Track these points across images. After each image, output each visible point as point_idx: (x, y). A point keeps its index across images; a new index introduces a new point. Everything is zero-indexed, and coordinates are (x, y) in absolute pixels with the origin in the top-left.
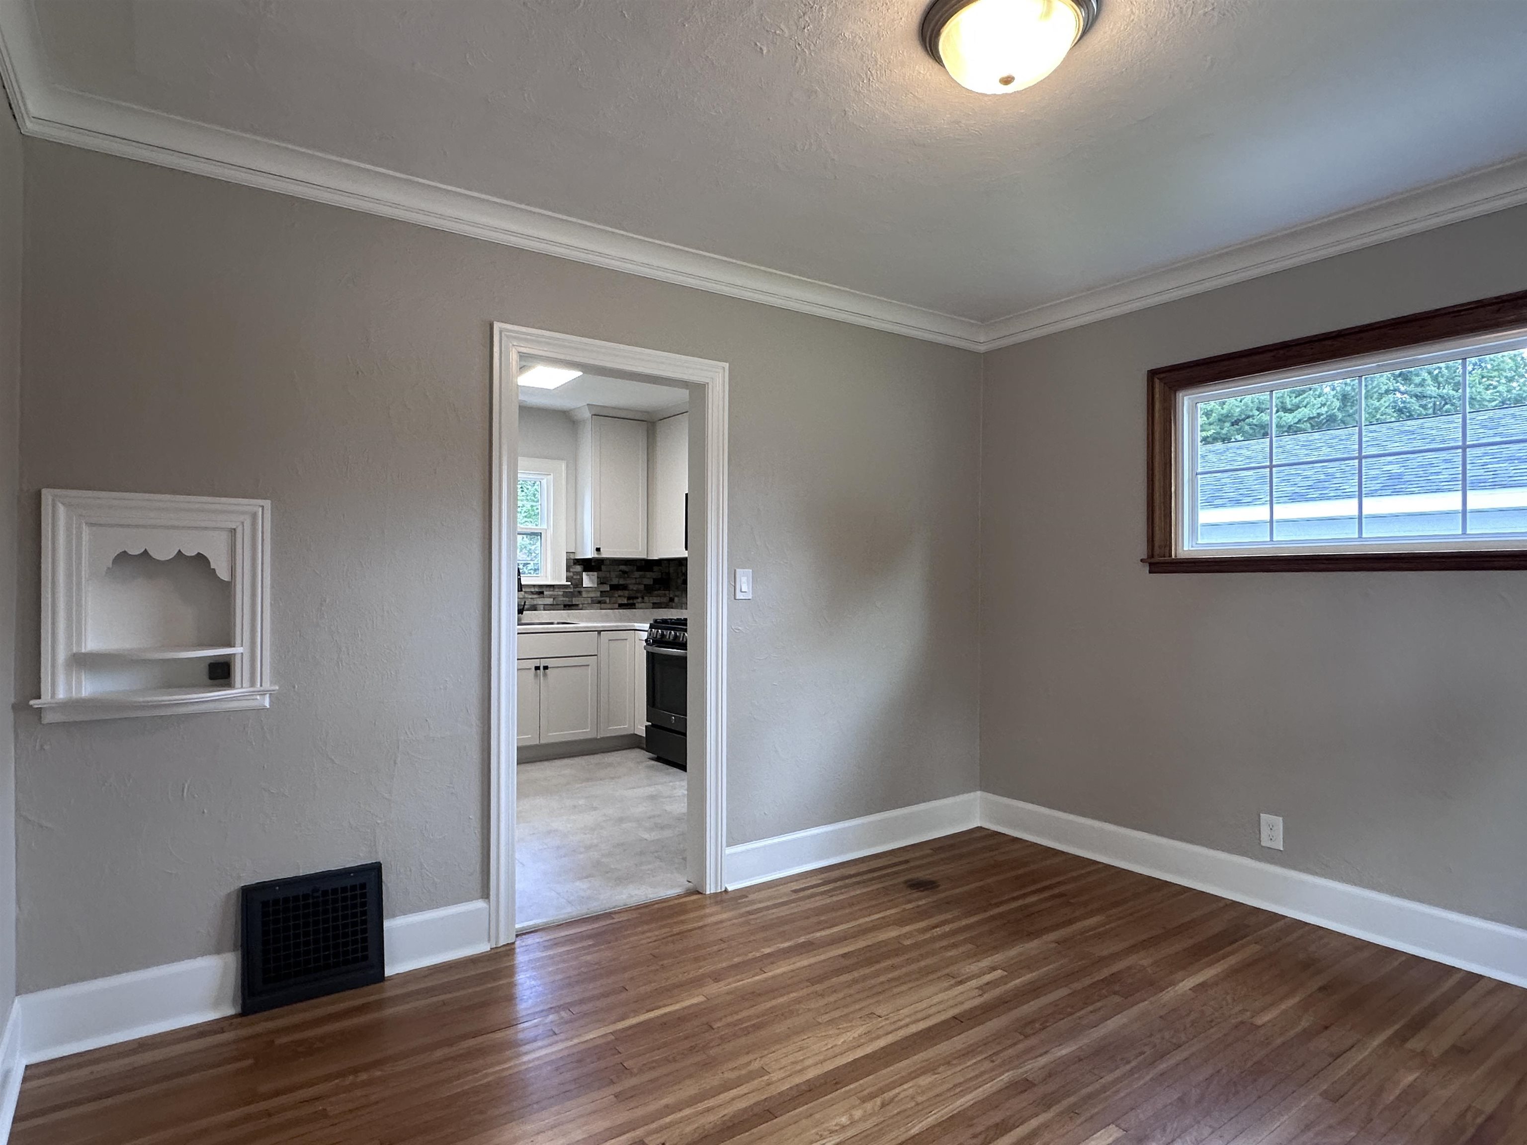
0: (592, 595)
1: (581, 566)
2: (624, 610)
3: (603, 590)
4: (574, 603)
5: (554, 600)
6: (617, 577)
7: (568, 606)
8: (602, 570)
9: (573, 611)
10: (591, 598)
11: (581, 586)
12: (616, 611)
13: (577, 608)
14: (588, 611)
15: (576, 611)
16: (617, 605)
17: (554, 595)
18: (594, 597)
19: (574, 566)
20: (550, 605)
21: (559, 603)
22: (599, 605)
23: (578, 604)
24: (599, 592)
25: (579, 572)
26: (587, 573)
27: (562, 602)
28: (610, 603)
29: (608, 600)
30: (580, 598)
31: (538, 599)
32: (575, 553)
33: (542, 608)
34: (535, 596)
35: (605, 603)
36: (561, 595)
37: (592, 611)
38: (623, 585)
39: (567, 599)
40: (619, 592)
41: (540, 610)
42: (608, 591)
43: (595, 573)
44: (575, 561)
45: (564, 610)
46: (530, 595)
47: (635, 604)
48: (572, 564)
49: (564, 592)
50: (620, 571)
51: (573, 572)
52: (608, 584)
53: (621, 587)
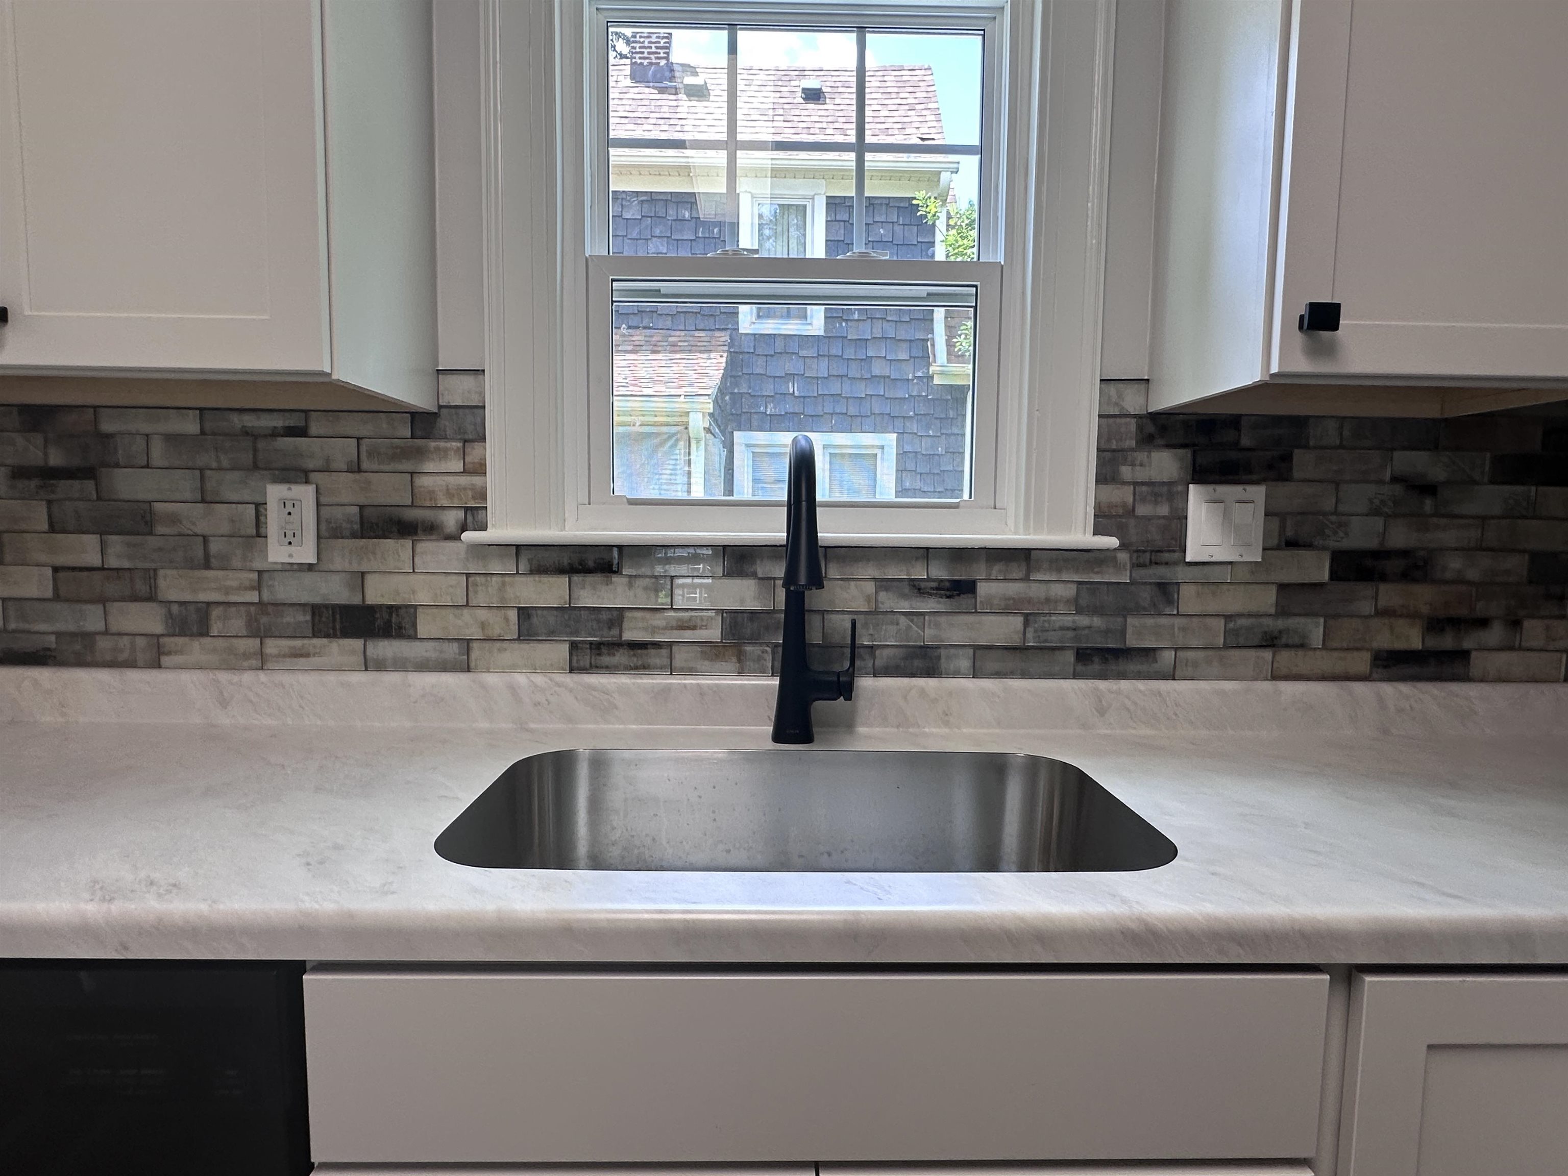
0: (1233, 603)
1: (1181, 452)
2: (1405, 688)
3: (1292, 576)
4: (1132, 641)
5: (1026, 624)
6: (1375, 512)
7: (1096, 659)
8: (1296, 474)
9: (1124, 685)
10: (1222, 621)
11: (1176, 556)
12: (1360, 688)
13: (1144, 668)
14: (1203, 685)
15: (1141, 685)
16: (1367, 656)
17: (1029, 601)
18: (1240, 615)
19: (1141, 456)
20: (1006, 648)
21: (1054, 639)
22: (1267, 654)
23: (1154, 650)
24: (1273, 591)
25: (1170, 484)
26: (1210, 488)
27: (1070, 634)
28: (1325, 647)
29: (1316, 631)
30: (1163, 621)
31: (943, 619)
32: (1148, 380)
33: (964, 663)
34: (929, 605)
35: (1302, 646)
36: (1068, 602)
37: (1229, 686)
38: (1405, 553)
39: (1097, 621)
40: (1383, 587)
41: (956, 674)
42: (1321, 585)
43: (1258, 492)
44: (1151, 428)
45: (1076, 676)
46: (904, 596)
47: (1464, 655)
48: (1133, 443)
49: (1079, 583)
50: (1395, 479)
51: (1135, 484)
52: (1324, 548)
53: (1393, 566)
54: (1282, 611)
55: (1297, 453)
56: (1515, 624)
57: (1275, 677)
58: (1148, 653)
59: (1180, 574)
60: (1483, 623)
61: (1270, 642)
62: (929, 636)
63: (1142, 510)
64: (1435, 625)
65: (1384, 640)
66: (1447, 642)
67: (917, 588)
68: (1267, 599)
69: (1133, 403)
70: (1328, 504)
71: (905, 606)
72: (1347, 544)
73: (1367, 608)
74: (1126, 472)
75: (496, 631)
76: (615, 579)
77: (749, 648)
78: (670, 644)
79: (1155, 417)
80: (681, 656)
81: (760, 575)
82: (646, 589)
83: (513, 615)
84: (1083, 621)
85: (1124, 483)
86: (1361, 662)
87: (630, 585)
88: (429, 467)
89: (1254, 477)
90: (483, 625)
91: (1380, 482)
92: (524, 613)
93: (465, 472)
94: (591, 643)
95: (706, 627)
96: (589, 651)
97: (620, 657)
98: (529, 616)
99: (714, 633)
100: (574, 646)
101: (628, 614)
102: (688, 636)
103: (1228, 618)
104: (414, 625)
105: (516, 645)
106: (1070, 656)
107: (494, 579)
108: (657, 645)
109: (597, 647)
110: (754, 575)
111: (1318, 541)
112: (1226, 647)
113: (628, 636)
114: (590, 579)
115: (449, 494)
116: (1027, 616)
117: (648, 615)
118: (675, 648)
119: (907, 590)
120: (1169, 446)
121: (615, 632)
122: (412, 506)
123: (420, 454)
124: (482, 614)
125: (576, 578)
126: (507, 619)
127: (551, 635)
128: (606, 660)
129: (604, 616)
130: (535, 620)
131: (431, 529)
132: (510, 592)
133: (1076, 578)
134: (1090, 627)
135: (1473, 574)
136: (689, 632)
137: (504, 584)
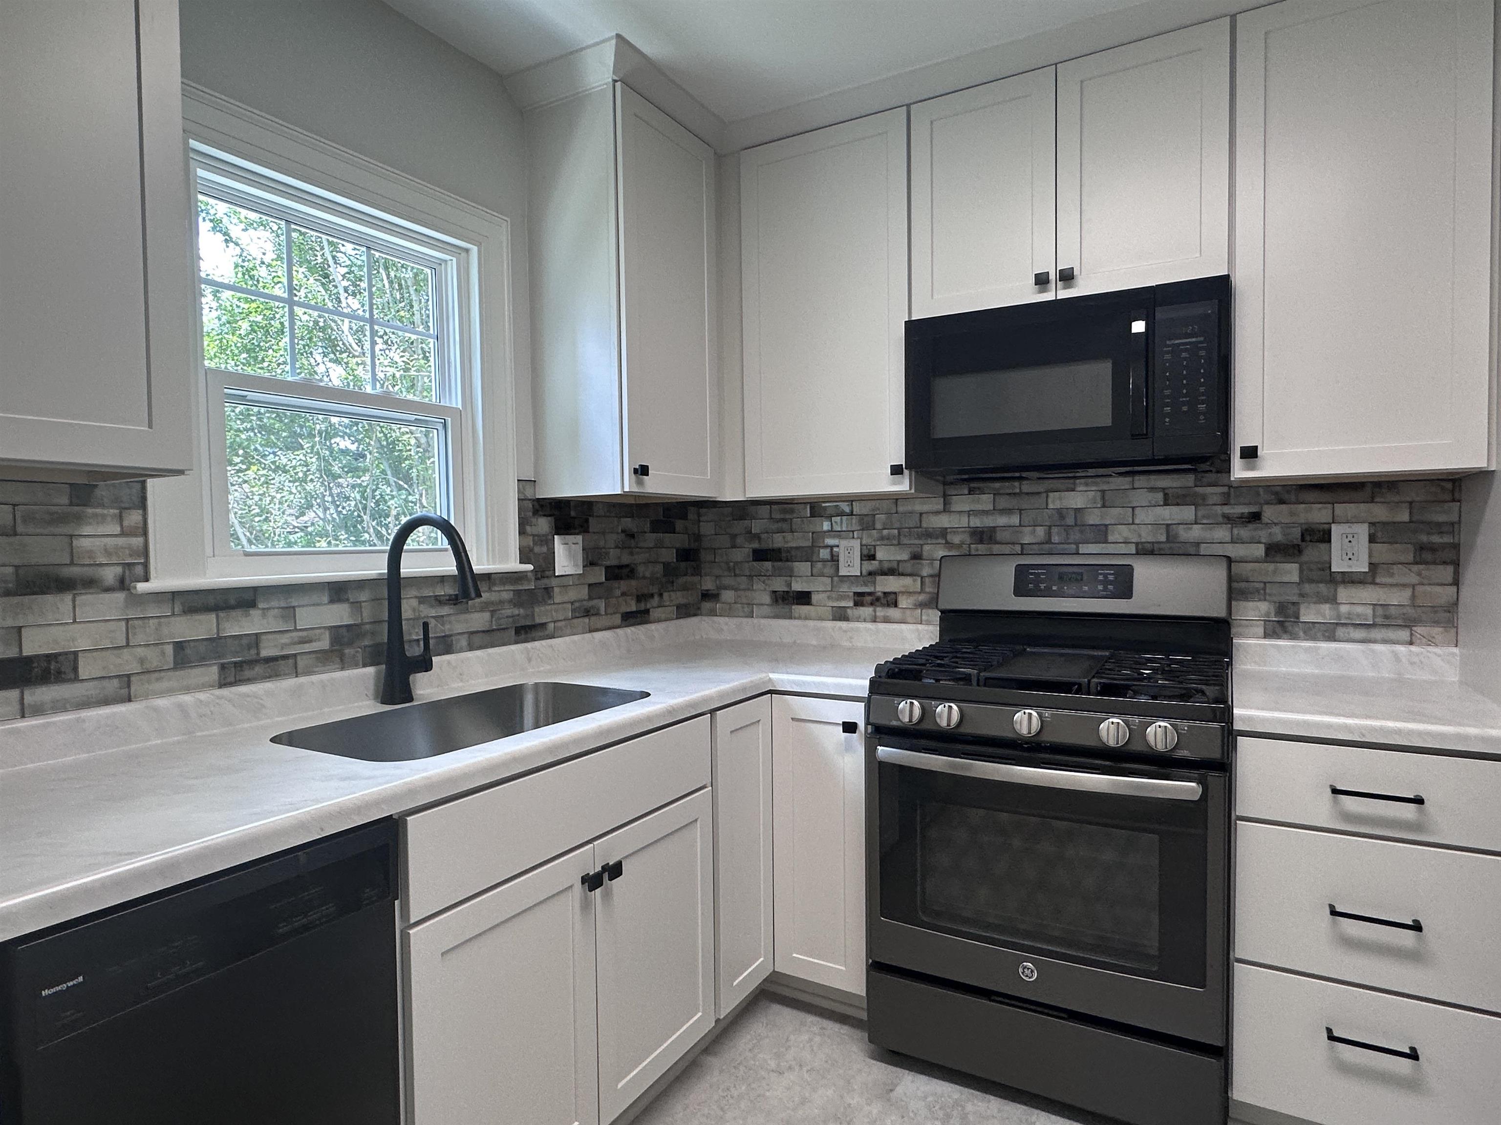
0: (572, 595)
1: (549, 518)
2: (632, 628)
3: (592, 580)
4: (538, 620)
5: (492, 617)
6: (617, 547)
7: (523, 632)
8: (591, 530)
9: (537, 644)
10: (569, 606)
11: (551, 572)
12: (618, 631)
13: (541, 634)
14: (567, 638)
15: (544, 642)
16: (619, 616)
17: (492, 603)
18: (575, 601)
19: (534, 520)
20: (483, 632)
21: (504, 623)
22: (586, 620)
23: (545, 623)
24: (587, 587)
25: (548, 535)
26: (563, 536)
27: (511, 620)
28: (606, 614)
29: (601, 604)
30: (548, 607)
31: (453, 618)
32: (535, 481)
33: (464, 642)
34: (445, 610)
35: (597, 614)
36: (510, 601)
37: (576, 638)
38: (627, 566)
39: (522, 611)
40: (622, 582)
41: (461, 651)
42: (603, 583)
43: (579, 538)
44: (537, 507)
45: (516, 643)
46: (432, 606)
47: (647, 611)
48: (531, 514)
49: (514, 591)
50: (623, 531)
51: (534, 536)
52: (601, 565)
53: (625, 571)
54: (591, 598)
55: (591, 519)
56: (661, 595)
57: (591, 631)
58: (543, 625)
59: (554, 582)
60: (652, 596)
61: (588, 613)
62: (447, 629)
63: (537, 549)
64: (640, 598)
65: (625, 609)
66: (642, 606)
67: (439, 601)
68: (584, 592)
69: (529, 494)
70: (602, 544)
71: (433, 612)
72: (608, 563)
73: (618, 593)
74: (528, 528)
75: (155, 664)
76: (253, 612)
77: (347, 651)
78: (295, 655)
79: (538, 500)
80: (301, 663)
81: (351, 600)
82: (275, 617)
83: (169, 650)
84: (516, 612)
85: (528, 535)
86: (617, 619)
87: (264, 616)
88: (87, 530)
89: (577, 531)
90: (142, 661)
91: (618, 533)
92: (179, 647)
93: (123, 534)
94: (235, 663)
95: (319, 640)
96: (233, 669)
97: (258, 669)
98: (183, 649)
99: (324, 644)
100: (223, 667)
101: (263, 637)
102: (307, 648)
103: (572, 603)
104: (75, 669)
105: (170, 673)
106: (513, 632)
107: (151, 621)
108: (285, 657)
109: (239, 666)
110: (348, 600)
111: (600, 562)
112: (572, 618)
113: (264, 653)
114: (233, 613)
115: (107, 552)
116: (493, 612)
117: (278, 636)
118: (299, 658)
119: (433, 602)
120: (545, 515)
121: (253, 652)
122: (72, 563)
123: (79, 519)
124: (140, 651)
125: (222, 614)
126: (163, 653)
127: (202, 660)
128: (248, 673)
129: (245, 641)
130: (188, 651)
131: (91, 584)
132: (165, 631)
133: (512, 588)
134: (518, 615)
135: (648, 574)
136: (307, 645)
137: (160, 624)
